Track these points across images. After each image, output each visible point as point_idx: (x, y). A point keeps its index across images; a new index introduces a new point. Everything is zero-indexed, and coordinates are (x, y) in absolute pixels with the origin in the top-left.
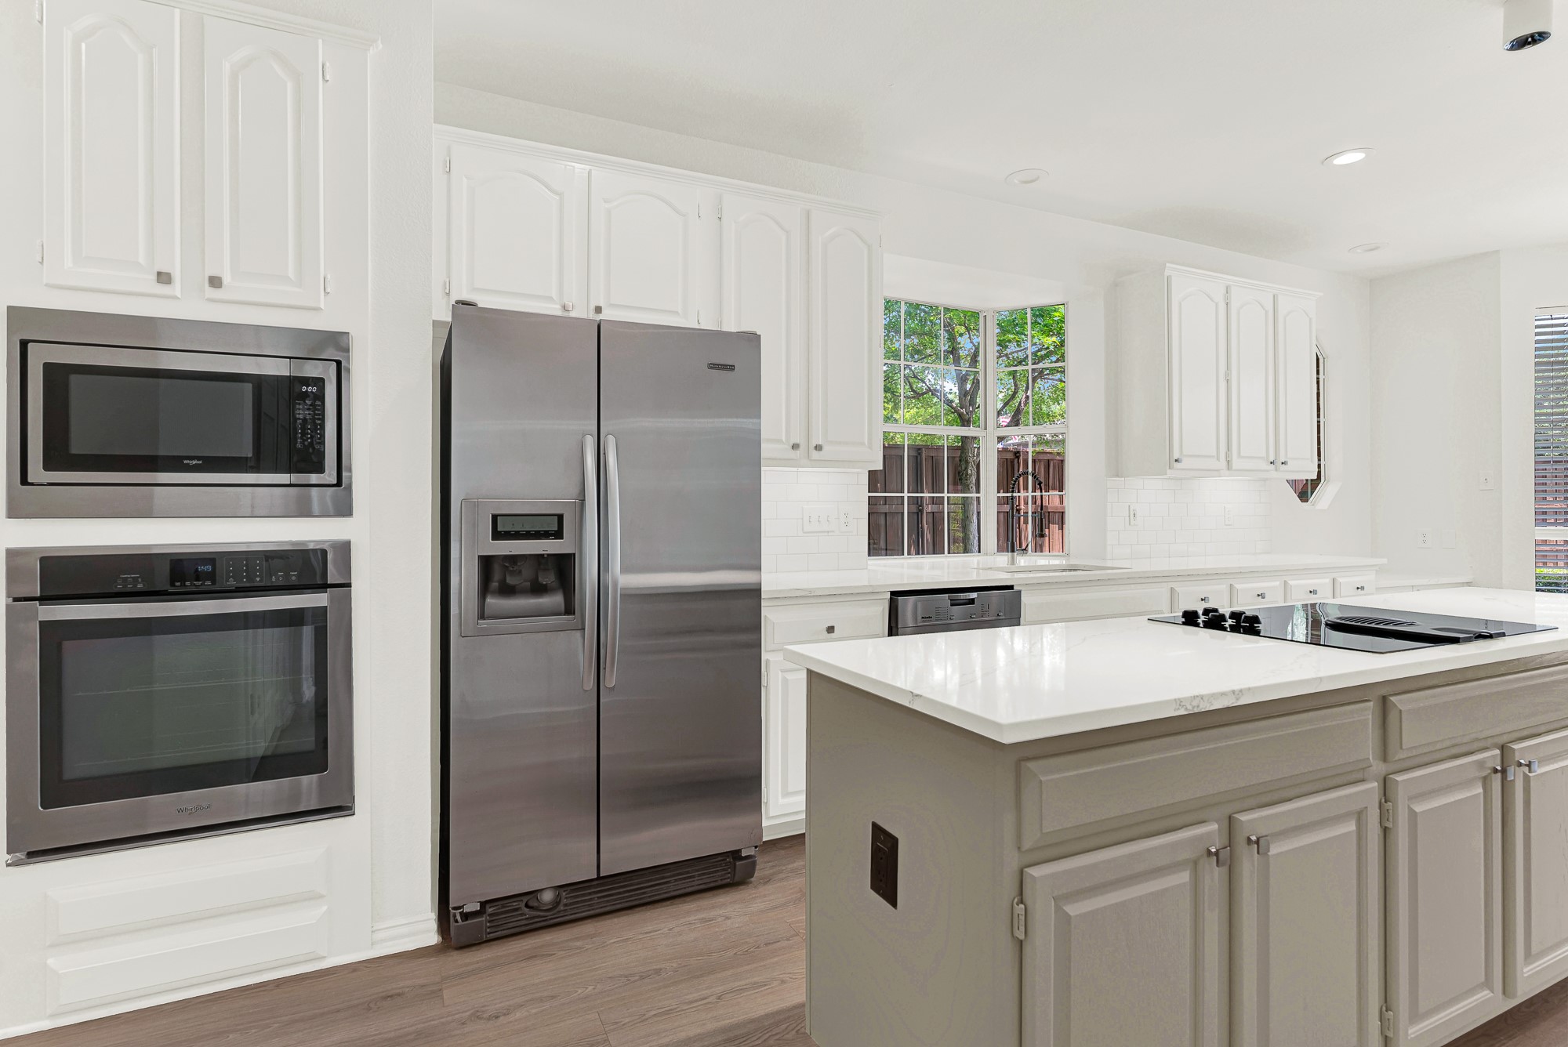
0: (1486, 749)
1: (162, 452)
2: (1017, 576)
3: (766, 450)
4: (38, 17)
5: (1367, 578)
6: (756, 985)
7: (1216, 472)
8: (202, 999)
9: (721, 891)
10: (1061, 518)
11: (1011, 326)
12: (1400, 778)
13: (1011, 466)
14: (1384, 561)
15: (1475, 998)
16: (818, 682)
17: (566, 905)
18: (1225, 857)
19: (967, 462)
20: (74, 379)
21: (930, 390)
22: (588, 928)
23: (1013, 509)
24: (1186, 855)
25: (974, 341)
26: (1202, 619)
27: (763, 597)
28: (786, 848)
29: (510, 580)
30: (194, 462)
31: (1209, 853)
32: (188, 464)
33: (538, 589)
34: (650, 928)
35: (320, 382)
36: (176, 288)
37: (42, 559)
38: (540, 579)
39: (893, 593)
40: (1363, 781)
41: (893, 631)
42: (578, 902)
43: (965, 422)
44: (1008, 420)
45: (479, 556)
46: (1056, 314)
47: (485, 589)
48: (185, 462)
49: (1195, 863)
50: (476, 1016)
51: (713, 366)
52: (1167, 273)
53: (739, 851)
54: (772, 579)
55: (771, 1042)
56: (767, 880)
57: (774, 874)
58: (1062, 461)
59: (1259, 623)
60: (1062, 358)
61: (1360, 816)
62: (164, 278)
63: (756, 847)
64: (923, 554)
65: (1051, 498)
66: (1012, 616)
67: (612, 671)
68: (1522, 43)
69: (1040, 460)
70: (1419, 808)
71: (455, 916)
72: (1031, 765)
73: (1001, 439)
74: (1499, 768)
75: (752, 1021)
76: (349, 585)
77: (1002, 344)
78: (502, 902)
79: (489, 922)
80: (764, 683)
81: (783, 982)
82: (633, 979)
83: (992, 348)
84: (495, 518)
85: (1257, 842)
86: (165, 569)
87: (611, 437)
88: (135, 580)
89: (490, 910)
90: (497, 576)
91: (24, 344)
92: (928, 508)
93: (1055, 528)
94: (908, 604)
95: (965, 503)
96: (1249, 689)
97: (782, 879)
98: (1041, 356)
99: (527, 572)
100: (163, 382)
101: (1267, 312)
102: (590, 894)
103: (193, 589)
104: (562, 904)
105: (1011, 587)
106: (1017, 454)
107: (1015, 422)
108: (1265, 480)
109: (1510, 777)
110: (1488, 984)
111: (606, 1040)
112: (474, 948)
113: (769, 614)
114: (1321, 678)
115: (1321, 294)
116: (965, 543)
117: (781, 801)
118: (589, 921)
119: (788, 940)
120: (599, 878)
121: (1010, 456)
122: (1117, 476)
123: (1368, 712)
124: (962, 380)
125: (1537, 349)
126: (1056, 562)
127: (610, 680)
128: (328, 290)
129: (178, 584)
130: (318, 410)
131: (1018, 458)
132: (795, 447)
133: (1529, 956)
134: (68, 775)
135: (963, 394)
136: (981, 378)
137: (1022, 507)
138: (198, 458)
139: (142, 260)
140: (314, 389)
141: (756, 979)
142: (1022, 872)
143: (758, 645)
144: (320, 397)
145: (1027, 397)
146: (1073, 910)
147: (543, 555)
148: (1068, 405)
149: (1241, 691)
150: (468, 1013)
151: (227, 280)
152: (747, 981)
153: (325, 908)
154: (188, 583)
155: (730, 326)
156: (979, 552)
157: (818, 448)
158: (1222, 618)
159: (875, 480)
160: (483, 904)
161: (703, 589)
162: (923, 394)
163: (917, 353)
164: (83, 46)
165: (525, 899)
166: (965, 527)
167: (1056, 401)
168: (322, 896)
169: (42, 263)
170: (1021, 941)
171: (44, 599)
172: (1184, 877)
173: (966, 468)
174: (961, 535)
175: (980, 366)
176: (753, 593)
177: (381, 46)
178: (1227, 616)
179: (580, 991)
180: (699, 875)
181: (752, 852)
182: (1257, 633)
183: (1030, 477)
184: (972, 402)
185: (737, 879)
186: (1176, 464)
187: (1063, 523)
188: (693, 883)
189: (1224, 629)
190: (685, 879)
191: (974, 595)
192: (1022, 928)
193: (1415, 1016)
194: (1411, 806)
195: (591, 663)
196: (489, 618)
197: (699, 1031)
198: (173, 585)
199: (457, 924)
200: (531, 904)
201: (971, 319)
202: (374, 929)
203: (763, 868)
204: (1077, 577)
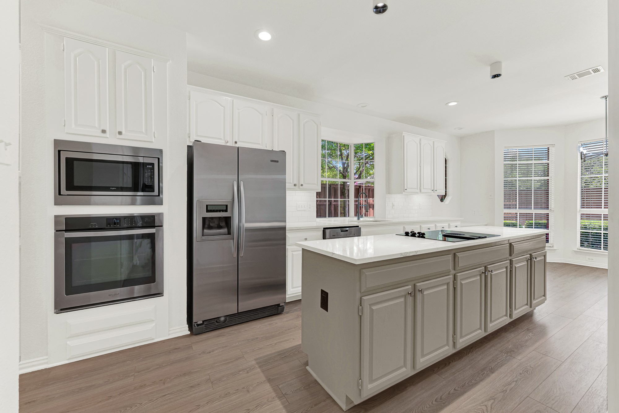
0: (481, 267)
1: (94, 185)
2: (360, 223)
3: (287, 185)
4: (63, 49)
5: (458, 224)
6: (286, 341)
7: (417, 193)
8: (116, 353)
9: (274, 316)
10: (373, 206)
11: (359, 148)
12: (458, 274)
13: (358, 189)
14: (463, 219)
15: (477, 332)
16: (305, 252)
17: (228, 321)
18: (413, 294)
19: (345, 189)
20: (75, 162)
21: (334, 167)
22: (235, 327)
23: (359, 204)
24: (403, 294)
25: (347, 152)
26: (417, 235)
27: (286, 229)
28: (292, 304)
29: (211, 225)
30: (114, 188)
31: (409, 293)
32: (112, 189)
33: (219, 227)
34: (253, 327)
35: (153, 164)
36: (107, 135)
37: (66, 219)
38: (220, 224)
39: (324, 228)
40: (449, 275)
41: (324, 238)
42: (231, 320)
43: (344, 177)
44: (357, 176)
45: (202, 217)
46: (372, 145)
47: (204, 228)
48: (111, 188)
49: (405, 296)
50: (204, 353)
51: (272, 161)
52: (403, 135)
53: (279, 304)
54: (289, 224)
55: (291, 354)
56: (287, 313)
57: (290, 311)
58: (374, 189)
59: (425, 235)
60: (373, 159)
61: (448, 284)
62: (104, 131)
63: (284, 303)
64: (331, 217)
65: (370, 200)
66: (358, 234)
67: (242, 251)
68: (495, 76)
69: (367, 189)
70: (463, 282)
71: (194, 325)
72: (364, 270)
73: (355, 182)
74: (484, 272)
75: (285, 349)
76: (162, 226)
77: (356, 153)
78: (209, 321)
79: (205, 327)
80: (287, 255)
81: (294, 339)
82: (249, 341)
83: (352, 154)
84: (207, 206)
85: (421, 291)
86: (105, 221)
87: (241, 182)
88: (95, 225)
89: (205, 323)
90: (207, 223)
91: (59, 151)
92: (333, 203)
93: (371, 209)
94: (328, 231)
95: (344, 202)
96: (419, 251)
97: (291, 313)
98: (367, 157)
99: (216, 222)
100: (94, 163)
101: (431, 147)
102: (235, 318)
103: (114, 227)
104: (227, 321)
105: (358, 226)
106: (360, 187)
107: (360, 177)
108: (431, 195)
109: (486, 274)
110: (480, 328)
111: (243, 357)
112: (200, 335)
113: (289, 235)
114: (438, 248)
115: (446, 142)
116: (344, 214)
117: (291, 290)
118: (235, 326)
119: (295, 328)
120: (238, 313)
121: (358, 187)
122: (389, 194)
123: (450, 257)
124: (344, 164)
125: (504, 159)
126: (372, 219)
127: (242, 254)
128: (155, 136)
129: (109, 226)
130: (152, 173)
131: (360, 188)
132: (295, 185)
133: (491, 321)
134: (74, 285)
135: (344, 168)
136: (350, 164)
137: (362, 203)
138: (115, 187)
139: (97, 126)
140: (151, 166)
141: (286, 339)
142: (361, 298)
143: (285, 244)
144: (153, 168)
145: (363, 169)
146: (374, 308)
147: (221, 217)
148: (375, 171)
149: (417, 251)
150: (201, 352)
151: (123, 133)
152: (283, 339)
153: (154, 324)
154: (112, 226)
155: (276, 149)
156: (349, 216)
157: (302, 185)
158: (415, 234)
159: (318, 195)
160: (203, 321)
161: (269, 228)
162: (332, 168)
163: (330, 155)
164: (78, 58)
165: (216, 320)
166: (344, 209)
167: (372, 169)
168: (153, 321)
169: (65, 126)
170: (361, 316)
171: (66, 231)
172: (402, 300)
173: (345, 191)
174: (343, 212)
175: (349, 159)
176: (284, 229)
177: (171, 61)
178: (417, 233)
179: (234, 344)
180: (268, 312)
181: (283, 304)
182: (424, 238)
183: (364, 194)
184: (347, 171)
185: (279, 313)
186: (406, 191)
187: (374, 208)
188: (266, 314)
189: (416, 237)
190: (263, 313)
191: (348, 229)
192: (361, 312)
193: (461, 337)
194: (462, 282)
195: (236, 249)
196: (204, 236)
197: (270, 353)
198: (107, 226)
199: (195, 328)
200: (217, 321)
201: (346, 146)
202: (170, 330)
203: (286, 309)
204: (378, 224)
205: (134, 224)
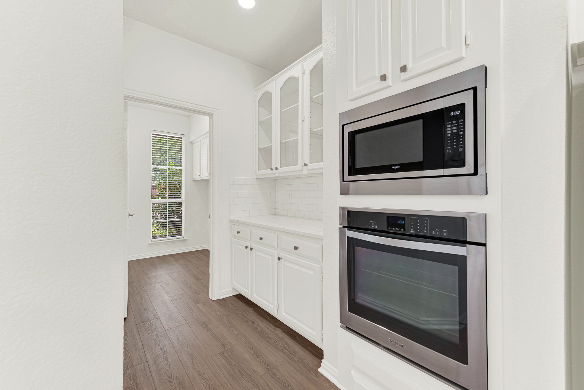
30: (396, 167)
35: (462, 106)
36: (389, 81)
37: (348, 213)
48: (393, 167)
62: (383, 78)
76: (483, 244)
88: (374, 224)
91: (343, 126)
103: (396, 232)
128: (468, 43)
130: (461, 125)
134: (357, 300)
138: (398, 164)
140: (459, 112)
151: (409, 66)
154: (393, 229)
171: (348, 228)
198: (388, 229)
205: (425, 231)
